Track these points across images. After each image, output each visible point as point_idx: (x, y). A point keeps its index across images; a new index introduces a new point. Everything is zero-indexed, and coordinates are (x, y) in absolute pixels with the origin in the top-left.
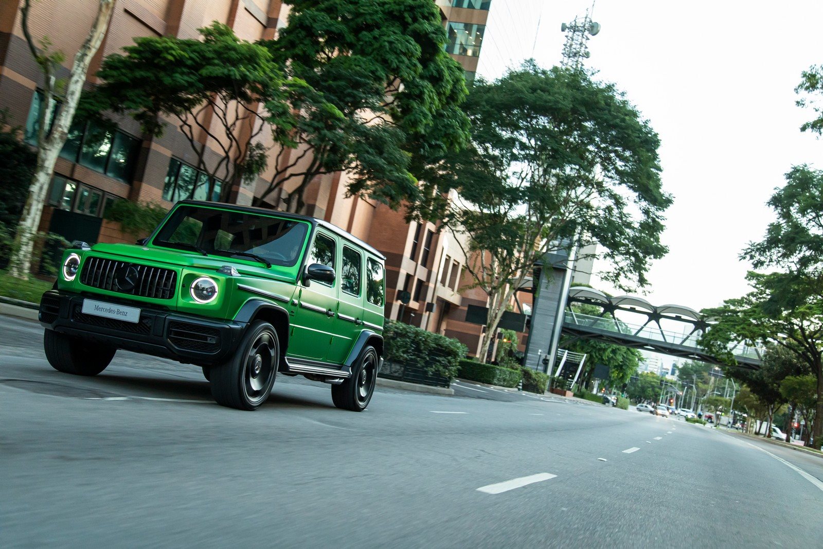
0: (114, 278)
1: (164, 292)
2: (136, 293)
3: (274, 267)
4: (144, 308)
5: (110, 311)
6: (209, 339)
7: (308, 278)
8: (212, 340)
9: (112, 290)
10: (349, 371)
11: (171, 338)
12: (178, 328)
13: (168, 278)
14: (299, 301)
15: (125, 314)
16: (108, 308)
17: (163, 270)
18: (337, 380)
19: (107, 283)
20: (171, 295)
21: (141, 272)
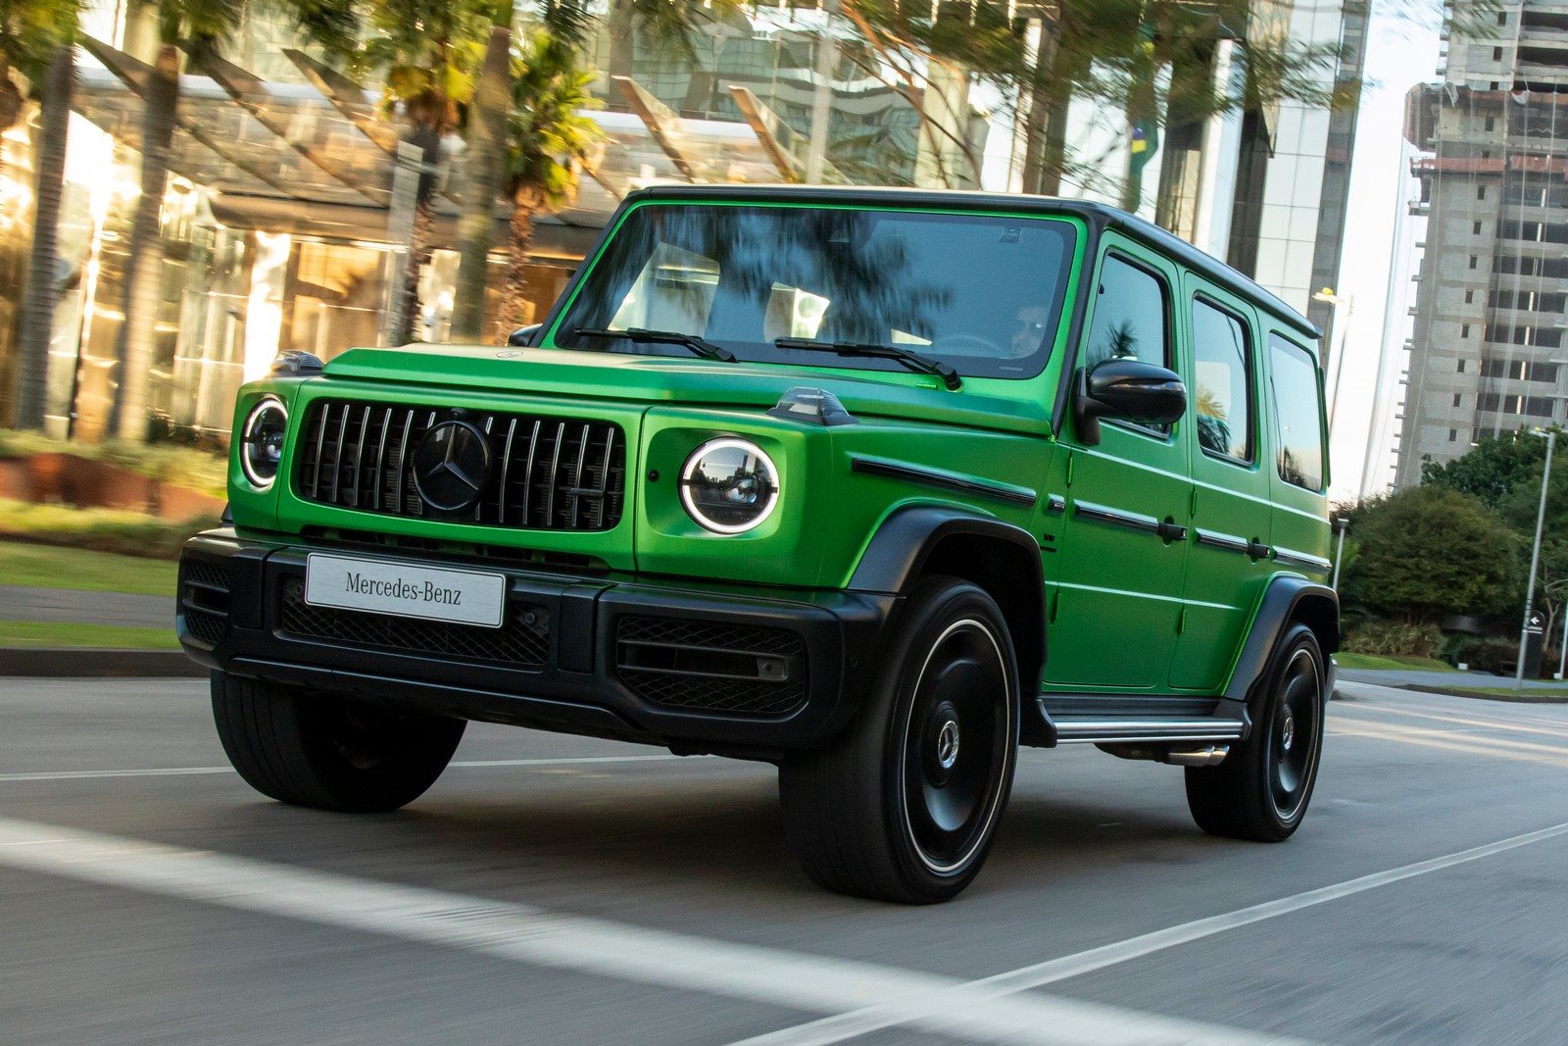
0: (407, 469)
1: (585, 504)
2: (489, 519)
3: (973, 386)
4: (517, 572)
5: (400, 590)
6: (762, 666)
7: (1093, 413)
8: (774, 671)
9: (405, 512)
10: (1239, 718)
11: (626, 678)
12: (644, 636)
13: (594, 454)
14: (1067, 499)
15: (452, 597)
16: (394, 581)
17: (574, 425)
18: (1206, 754)
19: (385, 488)
20: (612, 513)
21: (497, 440)
